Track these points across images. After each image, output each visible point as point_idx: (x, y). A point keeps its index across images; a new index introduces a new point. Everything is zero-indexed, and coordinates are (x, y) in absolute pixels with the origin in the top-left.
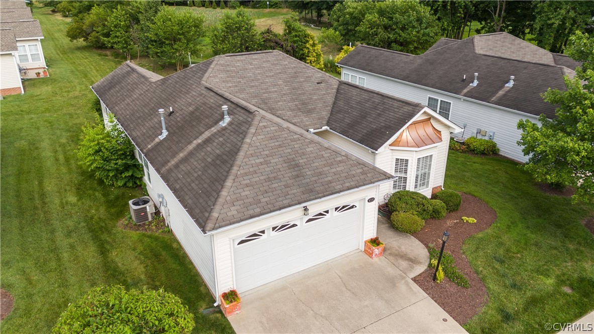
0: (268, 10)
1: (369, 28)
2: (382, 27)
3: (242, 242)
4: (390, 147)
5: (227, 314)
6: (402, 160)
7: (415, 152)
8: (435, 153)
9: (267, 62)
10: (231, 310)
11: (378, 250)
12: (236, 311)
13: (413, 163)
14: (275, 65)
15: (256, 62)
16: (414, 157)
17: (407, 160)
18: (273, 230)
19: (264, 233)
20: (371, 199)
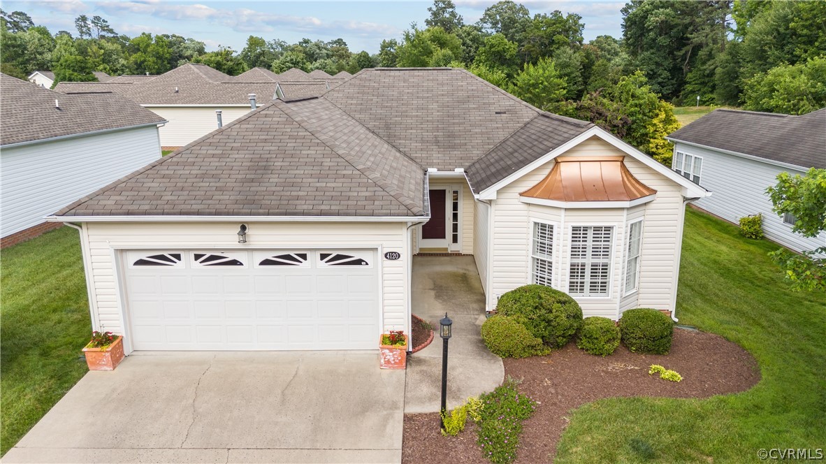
0: (697, 108)
1: (784, 99)
2: (810, 96)
3: (140, 262)
4: (522, 197)
5: (89, 366)
6: (543, 226)
7: (563, 211)
8: (620, 223)
9: (433, 80)
10: (94, 360)
11: (391, 354)
12: (104, 365)
13: (562, 234)
14: (442, 85)
15: (415, 80)
16: (563, 221)
17: (551, 227)
18: (196, 259)
19: (179, 259)
20: (392, 253)
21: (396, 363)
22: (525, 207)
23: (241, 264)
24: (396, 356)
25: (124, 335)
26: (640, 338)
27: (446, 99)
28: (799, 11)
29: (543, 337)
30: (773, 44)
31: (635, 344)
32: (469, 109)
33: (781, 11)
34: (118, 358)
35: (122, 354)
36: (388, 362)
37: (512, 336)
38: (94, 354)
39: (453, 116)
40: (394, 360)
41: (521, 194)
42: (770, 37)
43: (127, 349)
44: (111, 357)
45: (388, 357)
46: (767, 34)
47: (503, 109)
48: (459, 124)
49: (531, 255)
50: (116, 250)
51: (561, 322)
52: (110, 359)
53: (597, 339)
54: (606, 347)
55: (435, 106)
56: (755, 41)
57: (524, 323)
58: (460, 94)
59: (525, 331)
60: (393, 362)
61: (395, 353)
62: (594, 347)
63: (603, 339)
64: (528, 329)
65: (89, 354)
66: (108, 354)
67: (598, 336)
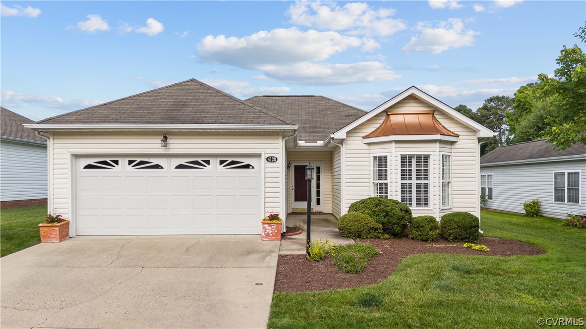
3: (89, 167)
4: (364, 139)
5: (42, 239)
6: (380, 158)
7: (393, 144)
8: (434, 152)
9: (302, 101)
10: (46, 234)
11: (270, 228)
12: (53, 238)
13: (394, 161)
14: (309, 103)
15: (290, 101)
16: (394, 152)
17: (386, 158)
18: (129, 164)
19: (117, 164)
20: (272, 157)
21: (273, 236)
22: (367, 147)
23: (162, 168)
24: (273, 230)
25: (71, 221)
26: (455, 229)
27: (311, 110)
28: (550, 112)
29: (383, 224)
30: (536, 135)
31: (452, 233)
32: (327, 114)
33: (538, 113)
34: (64, 235)
35: (67, 235)
36: (267, 235)
37: (360, 221)
38: (46, 229)
39: (316, 118)
40: (272, 233)
41: (364, 138)
42: (532, 130)
43: (72, 233)
44: (59, 232)
45: (267, 231)
46: (530, 128)
47: (350, 114)
48: (320, 121)
49: (372, 181)
50: (73, 155)
51: (396, 213)
52: (58, 233)
53: (423, 227)
54: (430, 233)
55: (304, 113)
56: (523, 133)
57: (368, 214)
58: (320, 107)
59: (369, 218)
60: (271, 235)
61: (272, 227)
62: (421, 234)
63: (427, 228)
64: (371, 218)
65: (43, 229)
66: (57, 229)
67: (424, 225)
